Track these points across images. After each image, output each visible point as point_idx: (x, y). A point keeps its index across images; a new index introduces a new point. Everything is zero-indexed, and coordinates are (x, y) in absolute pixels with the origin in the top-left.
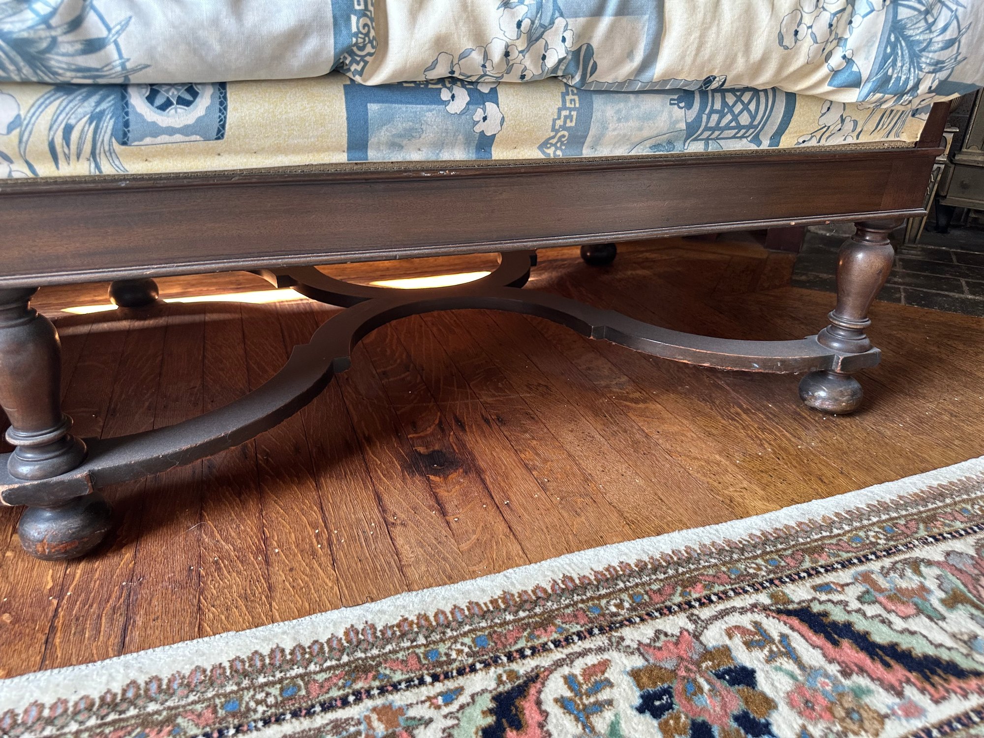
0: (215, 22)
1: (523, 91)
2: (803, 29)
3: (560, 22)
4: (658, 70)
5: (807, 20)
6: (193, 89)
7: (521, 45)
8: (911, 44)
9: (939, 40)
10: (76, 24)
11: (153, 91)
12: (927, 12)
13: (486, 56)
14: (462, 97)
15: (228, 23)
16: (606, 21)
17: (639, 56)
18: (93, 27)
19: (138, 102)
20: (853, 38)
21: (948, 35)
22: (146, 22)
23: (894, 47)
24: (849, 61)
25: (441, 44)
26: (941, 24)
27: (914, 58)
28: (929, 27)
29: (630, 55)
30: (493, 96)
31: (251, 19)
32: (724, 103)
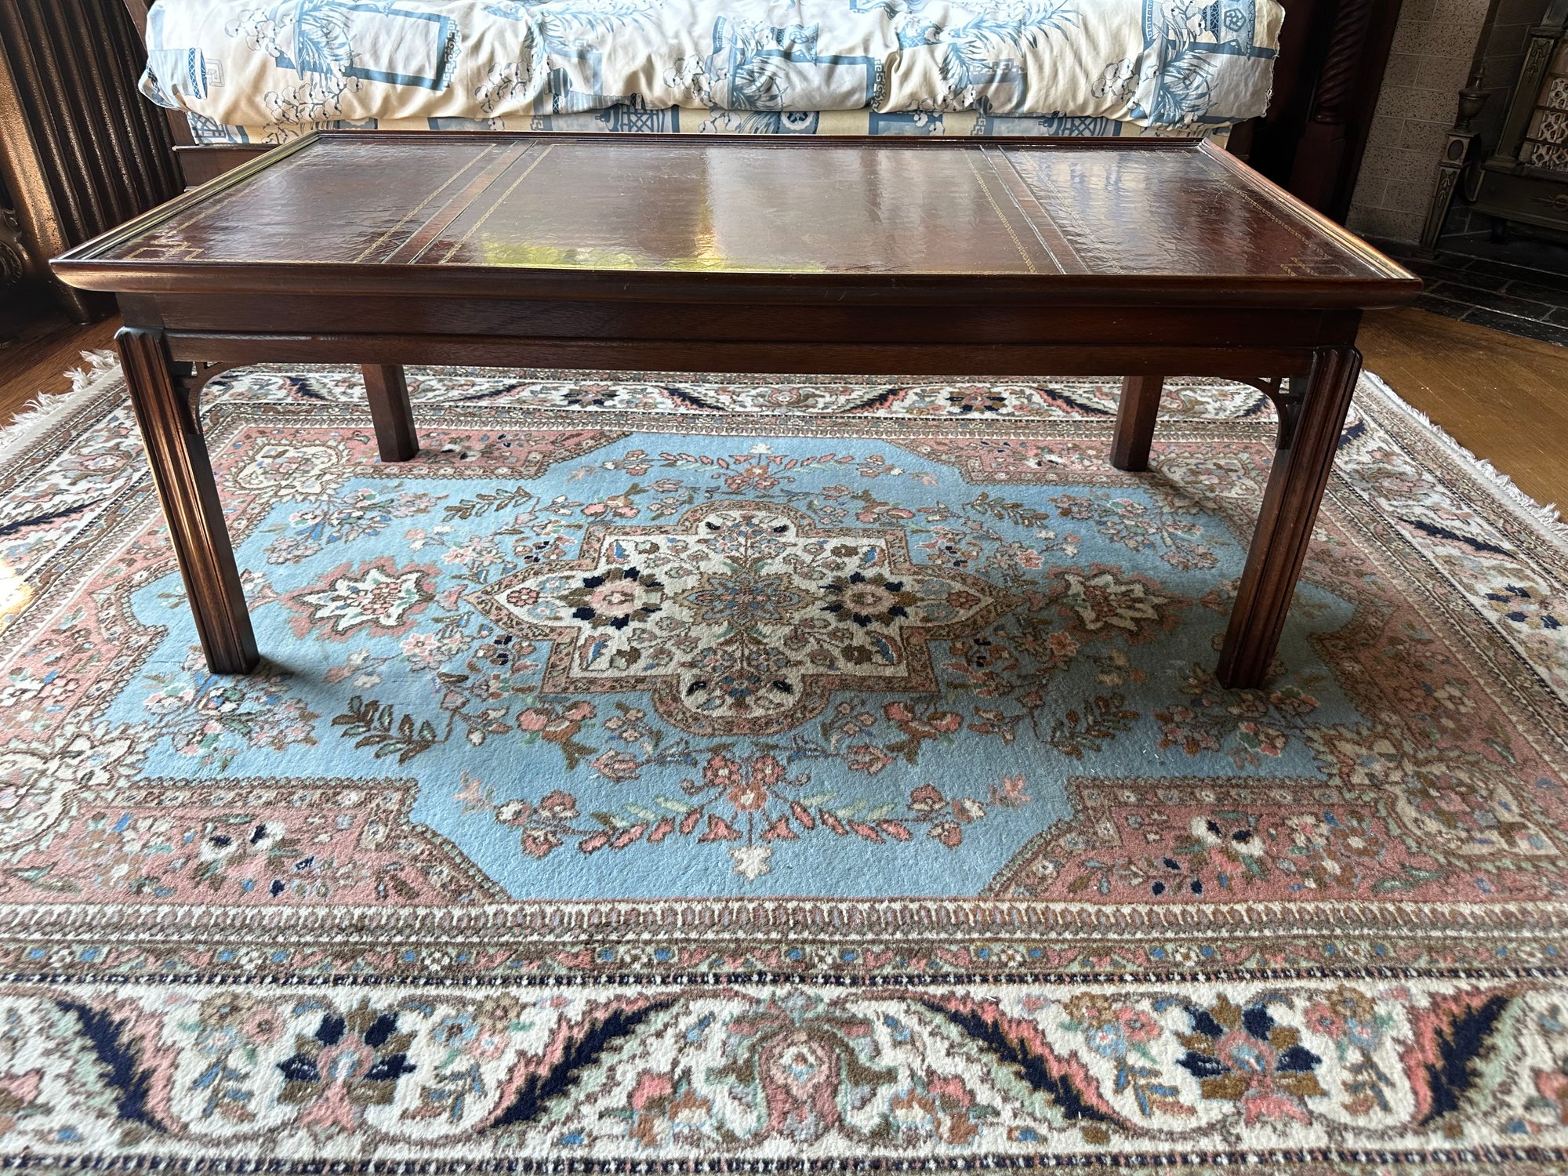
0: (819, 88)
1: (956, 116)
2: (1107, 88)
3: (970, 86)
4: (1026, 108)
5: (1109, 83)
6: (806, 114)
7: (951, 97)
8: (1174, 96)
9: (1193, 94)
10: (769, 89)
11: (791, 114)
12: (1185, 78)
13: (935, 101)
14: (925, 119)
15: (824, 89)
16: (994, 85)
17: (1014, 101)
18: (775, 91)
19: (784, 119)
20: (1139, 92)
21: (1200, 91)
22: (793, 89)
23: (1163, 98)
24: (1137, 104)
25: (913, 96)
26: (1195, 84)
27: (1178, 104)
28: (1187, 87)
29: (1010, 100)
30: (940, 119)
31: (833, 87)
32: (1073, 124)
